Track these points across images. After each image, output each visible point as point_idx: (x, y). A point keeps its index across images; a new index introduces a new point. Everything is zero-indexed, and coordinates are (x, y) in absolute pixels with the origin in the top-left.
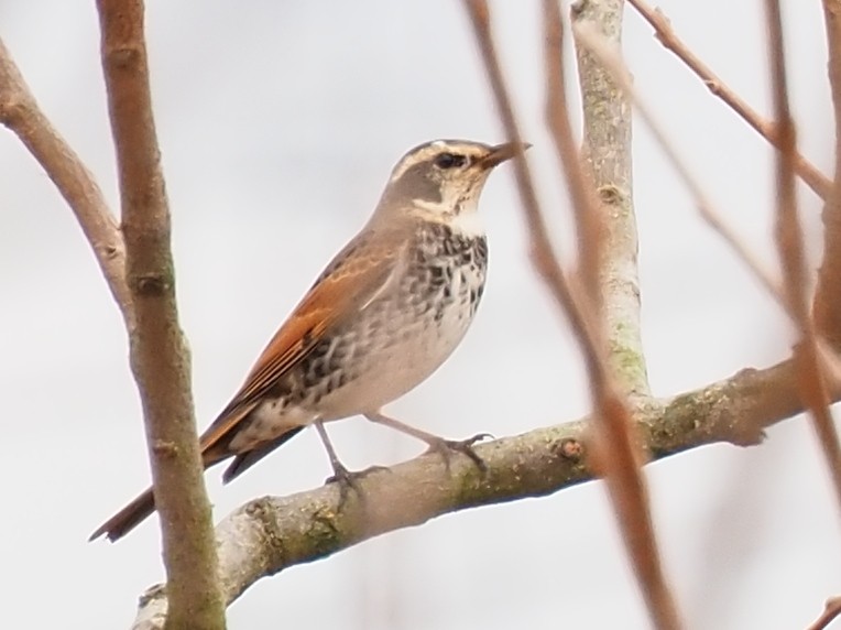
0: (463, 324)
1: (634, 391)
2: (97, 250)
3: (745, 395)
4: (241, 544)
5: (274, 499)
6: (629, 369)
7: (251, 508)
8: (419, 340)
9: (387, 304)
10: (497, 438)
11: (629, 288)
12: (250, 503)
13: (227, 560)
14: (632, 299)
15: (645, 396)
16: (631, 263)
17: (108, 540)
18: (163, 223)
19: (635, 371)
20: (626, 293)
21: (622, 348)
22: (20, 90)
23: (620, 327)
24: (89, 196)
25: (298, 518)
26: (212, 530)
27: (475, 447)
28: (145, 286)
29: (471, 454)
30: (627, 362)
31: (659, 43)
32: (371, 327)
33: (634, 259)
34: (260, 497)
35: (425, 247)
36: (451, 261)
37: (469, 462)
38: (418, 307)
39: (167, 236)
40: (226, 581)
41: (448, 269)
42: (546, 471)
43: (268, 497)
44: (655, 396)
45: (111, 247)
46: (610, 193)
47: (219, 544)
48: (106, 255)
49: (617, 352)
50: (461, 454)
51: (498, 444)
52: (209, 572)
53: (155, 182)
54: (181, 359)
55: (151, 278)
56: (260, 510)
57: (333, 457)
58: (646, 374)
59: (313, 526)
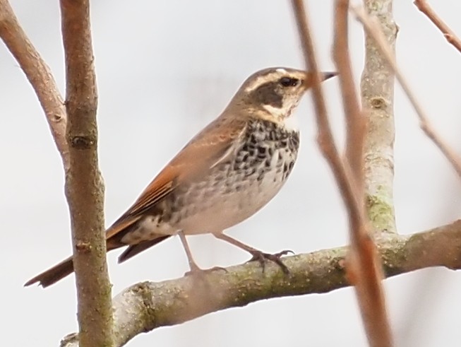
0: (277, 185)
1: (386, 230)
2: (48, 117)
3: (457, 237)
4: (128, 311)
5: (150, 283)
6: (383, 215)
7: (136, 288)
8: (246, 192)
9: (227, 166)
10: (296, 254)
11: (387, 164)
12: (136, 285)
13: (119, 320)
14: (389, 171)
15: (393, 233)
16: (389, 148)
17: (41, 286)
18: (92, 102)
19: (388, 217)
20: (385, 166)
21: (380, 201)
22: (7, 11)
23: (380, 188)
24: (46, 82)
25: (165, 296)
26: (111, 300)
27: (283, 258)
28: (77, 141)
29: (279, 263)
30: (383, 210)
31: (416, 8)
32: (216, 179)
33: (392, 145)
34: (142, 282)
35: (257, 135)
36: (273, 144)
37: (277, 268)
38: (247, 170)
39: (94, 111)
40: (117, 334)
41: (270, 150)
42: (327, 277)
43: (148, 282)
44: (400, 233)
45: (58, 115)
46: (379, 102)
47: (114, 310)
48: (54, 120)
49: (377, 204)
50: (273, 263)
51: (297, 258)
52: (106, 328)
53: (89, 76)
54: (98, 190)
55: (82, 137)
56: (142, 290)
57: (190, 258)
58: (394, 218)
59: (174, 302)
